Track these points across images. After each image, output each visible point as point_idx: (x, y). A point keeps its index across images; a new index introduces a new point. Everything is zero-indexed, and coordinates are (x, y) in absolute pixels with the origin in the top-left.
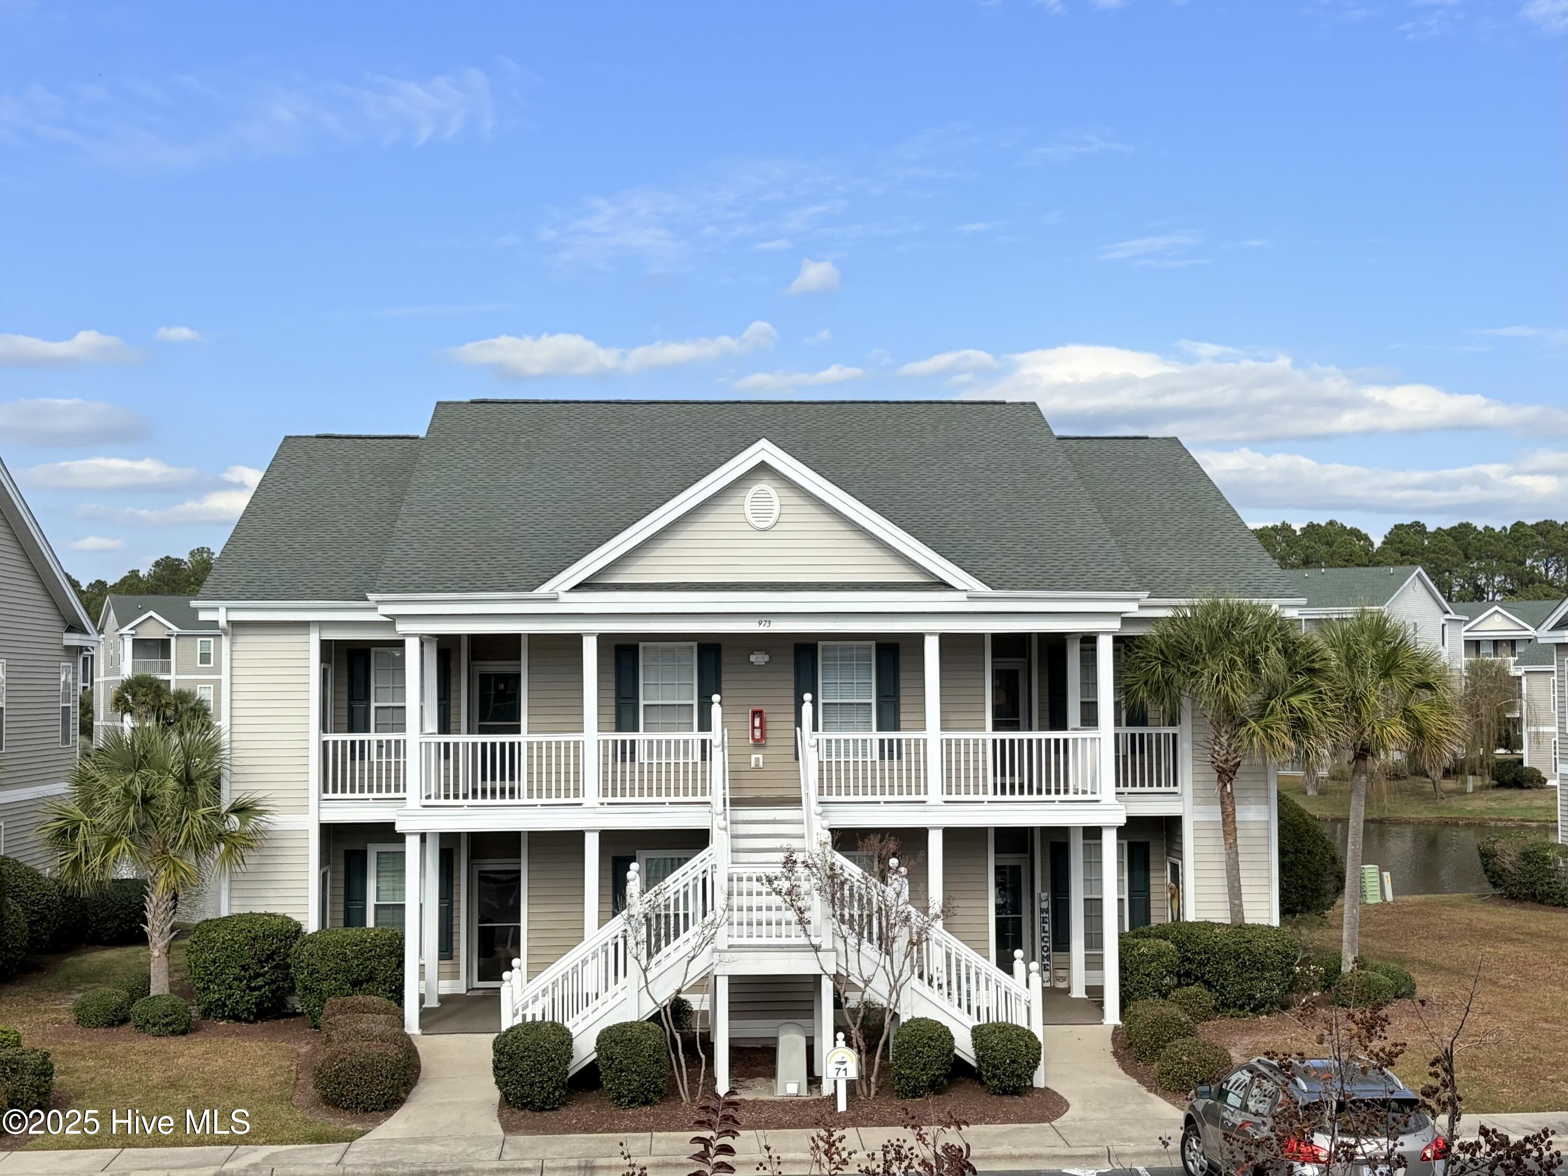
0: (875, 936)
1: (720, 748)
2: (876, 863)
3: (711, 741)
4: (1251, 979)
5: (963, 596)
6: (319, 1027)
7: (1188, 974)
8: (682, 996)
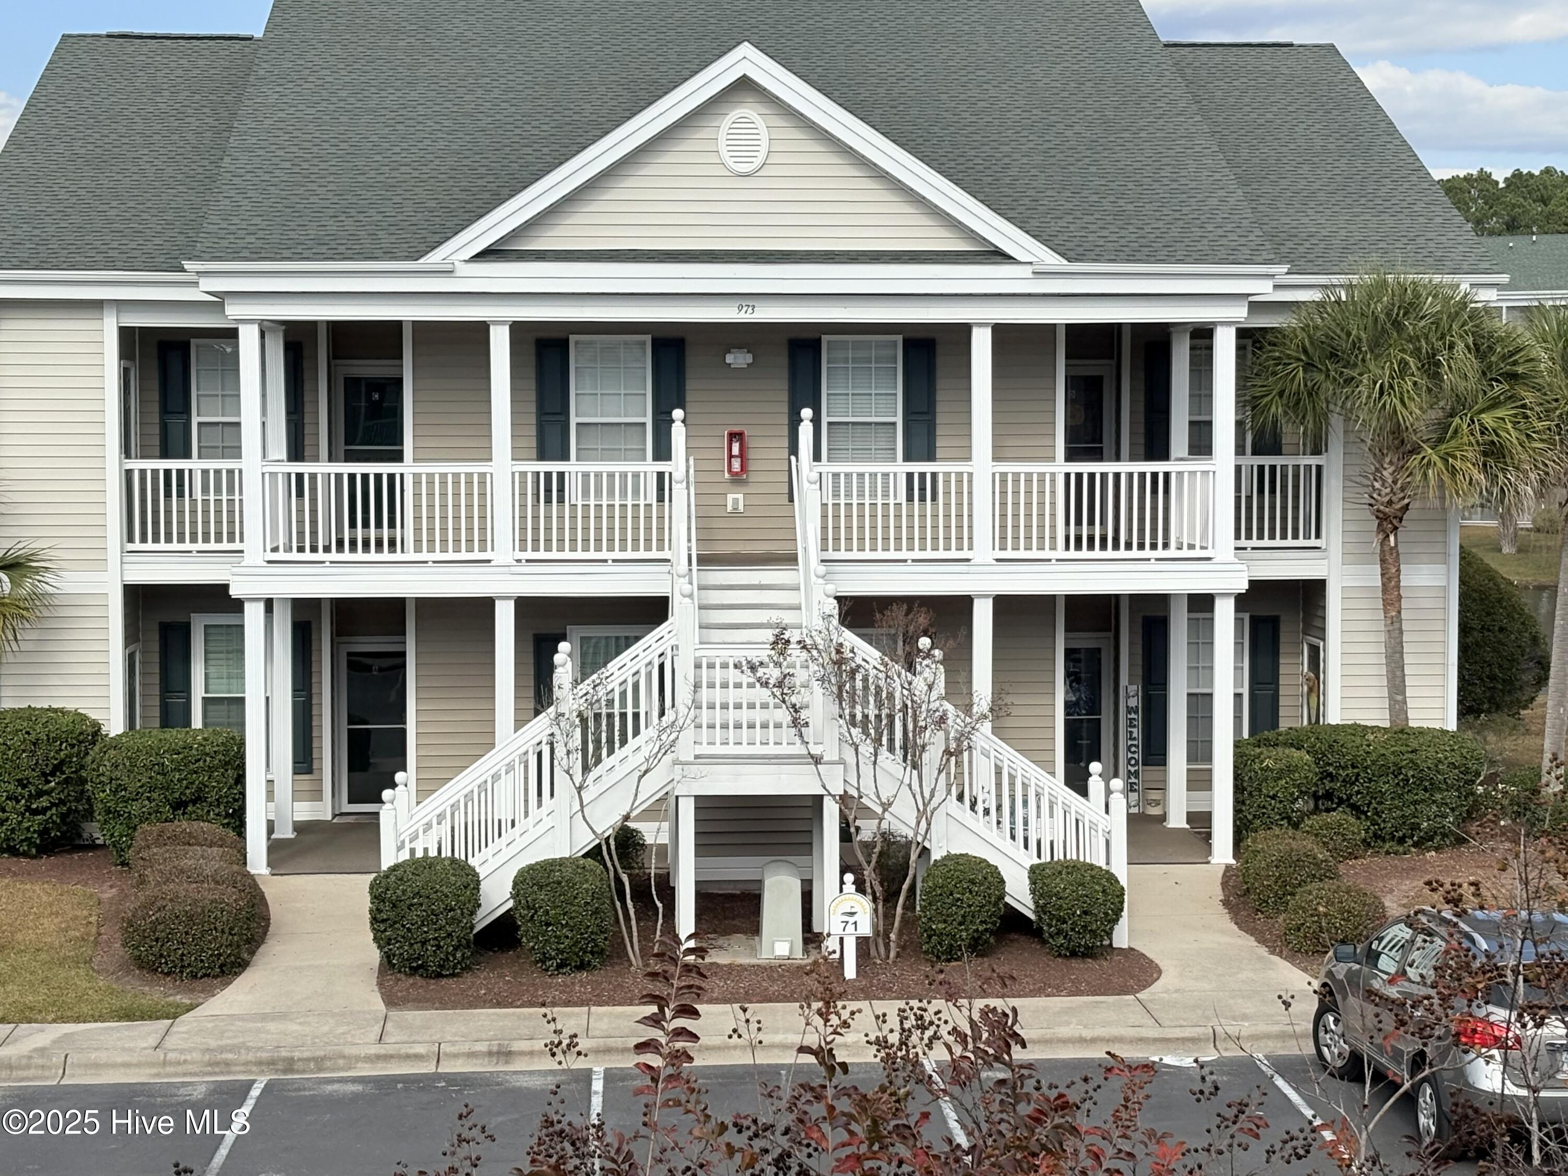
0: (898, 743)
1: (685, 483)
2: (900, 643)
3: (670, 474)
4: (1415, 803)
5: (1027, 271)
6: (128, 864)
7: (1329, 796)
8: (632, 825)
